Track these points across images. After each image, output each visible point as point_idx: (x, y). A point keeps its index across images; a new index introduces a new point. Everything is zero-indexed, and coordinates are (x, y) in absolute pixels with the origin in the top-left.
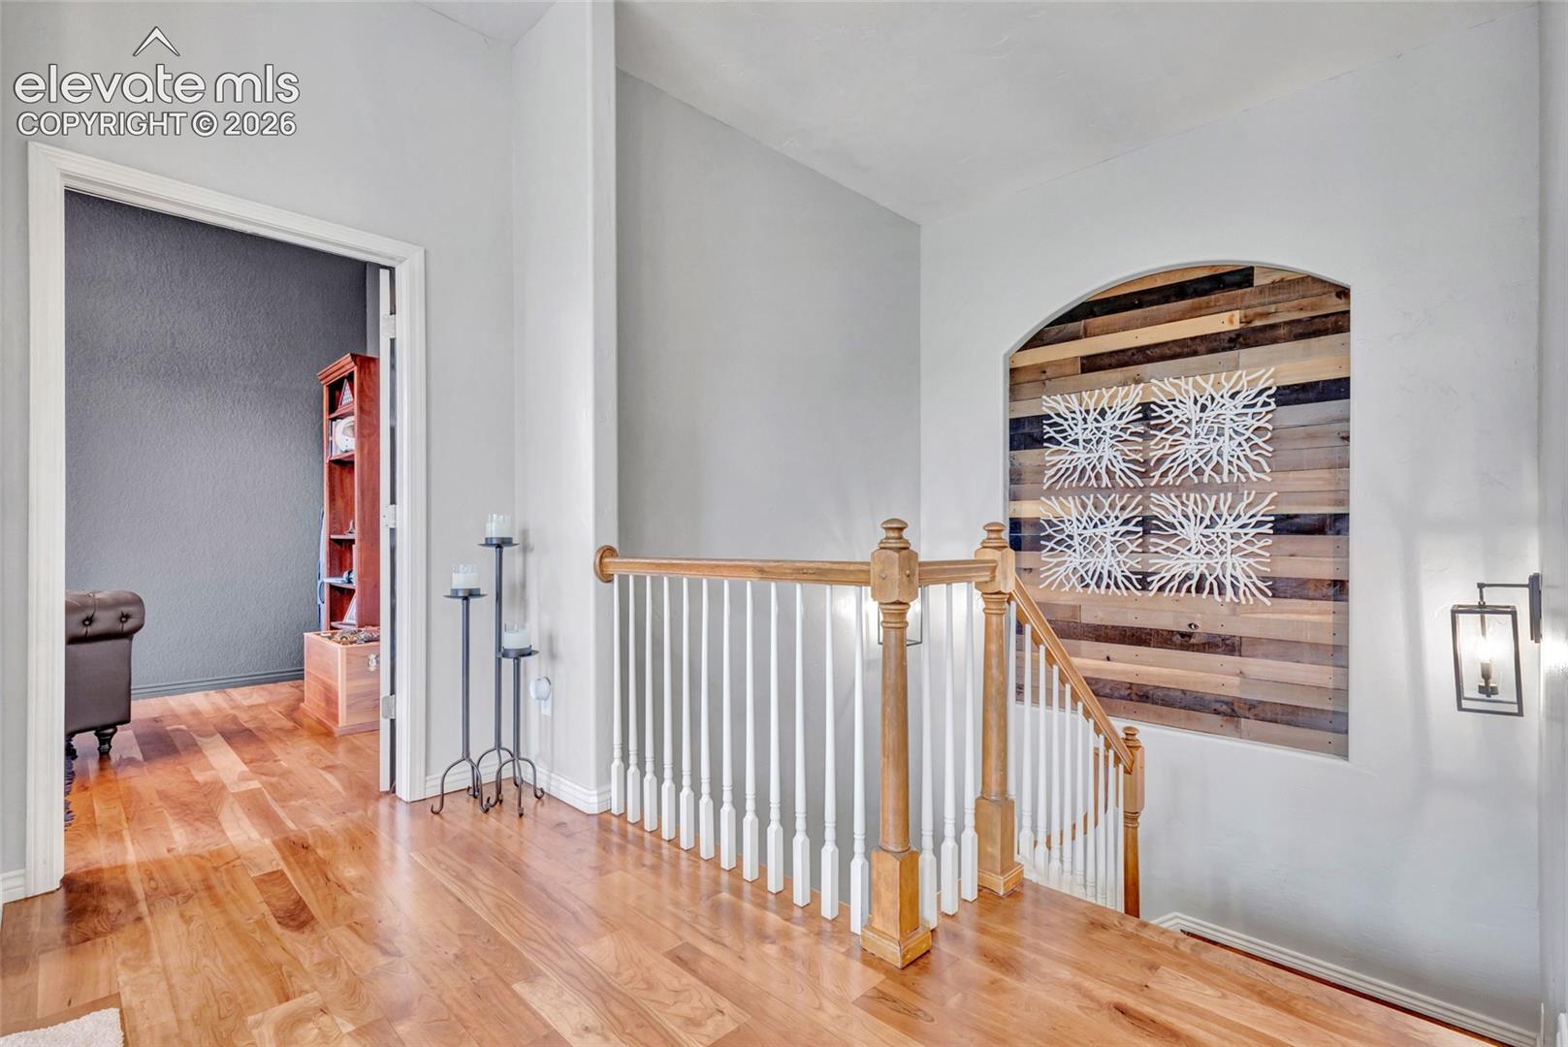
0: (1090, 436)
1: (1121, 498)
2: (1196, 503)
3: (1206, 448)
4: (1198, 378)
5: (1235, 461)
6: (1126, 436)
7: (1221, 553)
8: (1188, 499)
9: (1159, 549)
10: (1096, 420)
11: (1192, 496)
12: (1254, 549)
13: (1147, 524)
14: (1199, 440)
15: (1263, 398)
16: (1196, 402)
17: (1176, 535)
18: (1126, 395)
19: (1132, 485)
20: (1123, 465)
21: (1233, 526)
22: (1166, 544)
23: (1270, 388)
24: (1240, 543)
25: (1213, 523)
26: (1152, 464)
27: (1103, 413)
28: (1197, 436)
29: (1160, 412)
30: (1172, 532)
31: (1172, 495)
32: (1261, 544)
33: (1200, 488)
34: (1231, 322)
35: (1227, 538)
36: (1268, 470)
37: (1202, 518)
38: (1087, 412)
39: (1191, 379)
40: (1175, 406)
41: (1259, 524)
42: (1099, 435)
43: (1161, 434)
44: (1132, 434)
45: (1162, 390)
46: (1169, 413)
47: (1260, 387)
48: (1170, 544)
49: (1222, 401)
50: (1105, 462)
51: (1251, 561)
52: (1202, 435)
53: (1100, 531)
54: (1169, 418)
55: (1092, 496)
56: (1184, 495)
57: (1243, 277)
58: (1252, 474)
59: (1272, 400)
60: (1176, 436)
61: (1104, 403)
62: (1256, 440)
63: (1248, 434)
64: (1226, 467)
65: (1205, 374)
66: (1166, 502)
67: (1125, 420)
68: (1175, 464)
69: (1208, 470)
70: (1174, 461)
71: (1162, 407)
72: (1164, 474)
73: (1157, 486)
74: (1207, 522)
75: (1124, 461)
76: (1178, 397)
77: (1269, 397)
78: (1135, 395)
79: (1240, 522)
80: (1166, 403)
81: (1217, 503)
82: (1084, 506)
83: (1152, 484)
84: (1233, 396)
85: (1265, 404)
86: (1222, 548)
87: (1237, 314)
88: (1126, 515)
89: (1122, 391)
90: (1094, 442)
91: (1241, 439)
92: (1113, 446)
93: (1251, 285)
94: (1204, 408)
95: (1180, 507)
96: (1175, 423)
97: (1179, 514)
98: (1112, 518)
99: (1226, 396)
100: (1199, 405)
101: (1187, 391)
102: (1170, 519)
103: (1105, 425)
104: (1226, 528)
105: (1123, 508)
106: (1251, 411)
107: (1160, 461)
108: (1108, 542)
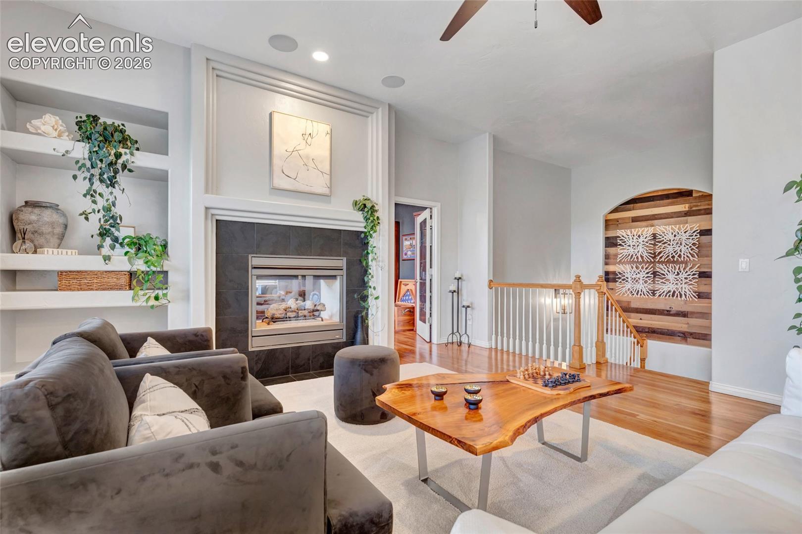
0: (635, 244)
1: (645, 265)
2: (672, 267)
3: (676, 249)
4: (673, 226)
5: (686, 254)
6: (647, 244)
7: (681, 284)
8: (669, 266)
9: (659, 282)
10: (637, 238)
11: (671, 265)
12: (692, 283)
13: (655, 274)
14: (673, 246)
15: (695, 234)
16: (672, 234)
17: (665, 278)
18: (648, 231)
19: (649, 261)
20: (647, 254)
21: (685, 275)
22: (661, 281)
23: (697, 230)
24: (687, 281)
25: (678, 274)
26: (657, 254)
27: (639, 236)
28: (673, 245)
29: (660, 237)
30: (663, 277)
31: (664, 265)
32: (694, 281)
33: (674, 262)
34: (685, 208)
35: (683, 279)
36: (697, 257)
37: (674, 273)
38: (634, 236)
39: (670, 226)
40: (665, 235)
41: (694, 275)
42: (638, 244)
43: (660, 244)
44: (649, 244)
45: (660, 230)
46: (663, 237)
47: (694, 230)
48: (663, 281)
49: (681, 234)
50: (640, 253)
51: (691, 286)
52: (675, 244)
53: (638, 276)
54: (663, 239)
55: (635, 264)
56: (668, 265)
57: (689, 193)
58: (691, 258)
59: (698, 234)
60: (665, 245)
61: (640, 233)
62: (693, 247)
63: (690, 245)
64: (683, 256)
65: (675, 224)
66: (662, 267)
67: (647, 239)
68: (665, 254)
69: (676, 256)
70: (664, 253)
71: (660, 235)
72: (661, 258)
73: (658, 261)
74: (676, 273)
75: (647, 253)
76: (666, 232)
77: (697, 233)
78: (651, 230)
79: (687, 274)
80: (662, 234)
81: (679, 267)
82: (632, 268)
83: (657, 261)
84: (685, 232)
85: (696, 235)
86: (681, 282)
87: (687, 205)
88: (647, 271)
89: (646, 229)
90: (636, 246)
91: (688, 247)
92: (643, 248)
93: (692, 196)
94: (675, 236)
95: (667, 268)
96: (665, 241)
97: (666, 271)
98: (642, 272)
99: (683, 232)
100: (673, 235)
101: (669, 230)
102: (663, 272)
103: (640, 240)
104: (683, 276)
105: (646, 268)
106: (691, 238)
107: (660, 253)
108: (641, 280)
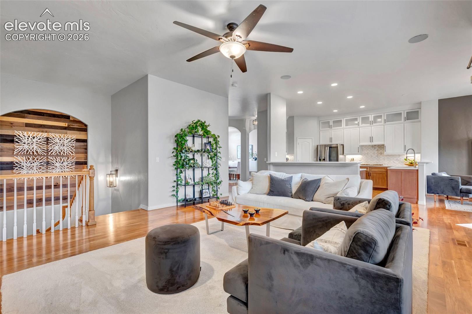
0: (29, 142)
1: (40, 157)
2: (59, 159)
3: (61, 148)
4: (60, 134)
5: (67, 151)
6: (41, 144)
7: (64, 169)
8: (57, 158)
9: (50, 168)
10: (31, 139)
11: (58, 157)
12: (71, 168)
13: (48, 163)
14: (59, 146)
15: (72, 141)
16: (59, 139)
17: (54, 165)
18: (42, 135)
19: (43, 155)
20: (40, 150)
21: (67, 163)
22: (52, 167)
23: (74, 139)
24: (68, 166)
25: (63, 163)
26: (49, 150)
27: (34, 138)
28: (58, 145)
29: (50, 140)
30: (53, 165)
31: (54, 157)
32: (72, 167)
33: (60, 156)
34: (65, 125)
35: (65, 166)
36: (74, 153)
37: (60, 162)
38: (29, 137)
39: (58, 134)
40: (54, 139)
41: (72, 163)
42: (32, 142)
43: (51, 144)
44: (42, 143)
45: (51, 135)
46: (53, 140)
47: (72, 138)
48: (53, 167)
49: (64, 140)
50: (35, 149)
51: (71, 170)
52: (60, 145)
53: (33, 164)
54: (53, 141)
55: (32, 157)
56: (57, 157)
57: (67, 117)
58: (71, 154)
59: (75, 141)
60: (54, 145)
61: (35, 136)
62: (72, 148)
63: (70, 147)
64: (65, 152)
65: (61, 133)
66: (51, 158)
67: (40, 140)
68: (54, 151)
69: (62, 153)
70: (54, 150)
71: (51, 139)
72: (52, 153)
73: (50, 155)
74: (61, 163)
75: (40, 149)
76: (55, 138)
77: (74, 140)
78: (45, 135)
79: (68, 163)
80: (52, 138)
81: (64, 159)
82: (29, 159)
83: (49, 155)
84: (67, 139)
85: (73, 142)
86: (64, 167)
87: (67, 124)
88: (41, 161)
89: (40, 134)
90: (31, 144)
91: (68, 147)
92: (36, 145)
93: (70, 119)
94: (60, 140)
95: (55, 160)
96: (54, 143)
97: (55, 161)
98: (37, 162)
99: (65, 139)
100: (59, 140)
101: (57, 137)
102: (53, 162)
103: (34, 140)
104: (65, 164)
105: (40, 160)
106: (70, 142)
107: (51, 150)
108: (35, 167)
